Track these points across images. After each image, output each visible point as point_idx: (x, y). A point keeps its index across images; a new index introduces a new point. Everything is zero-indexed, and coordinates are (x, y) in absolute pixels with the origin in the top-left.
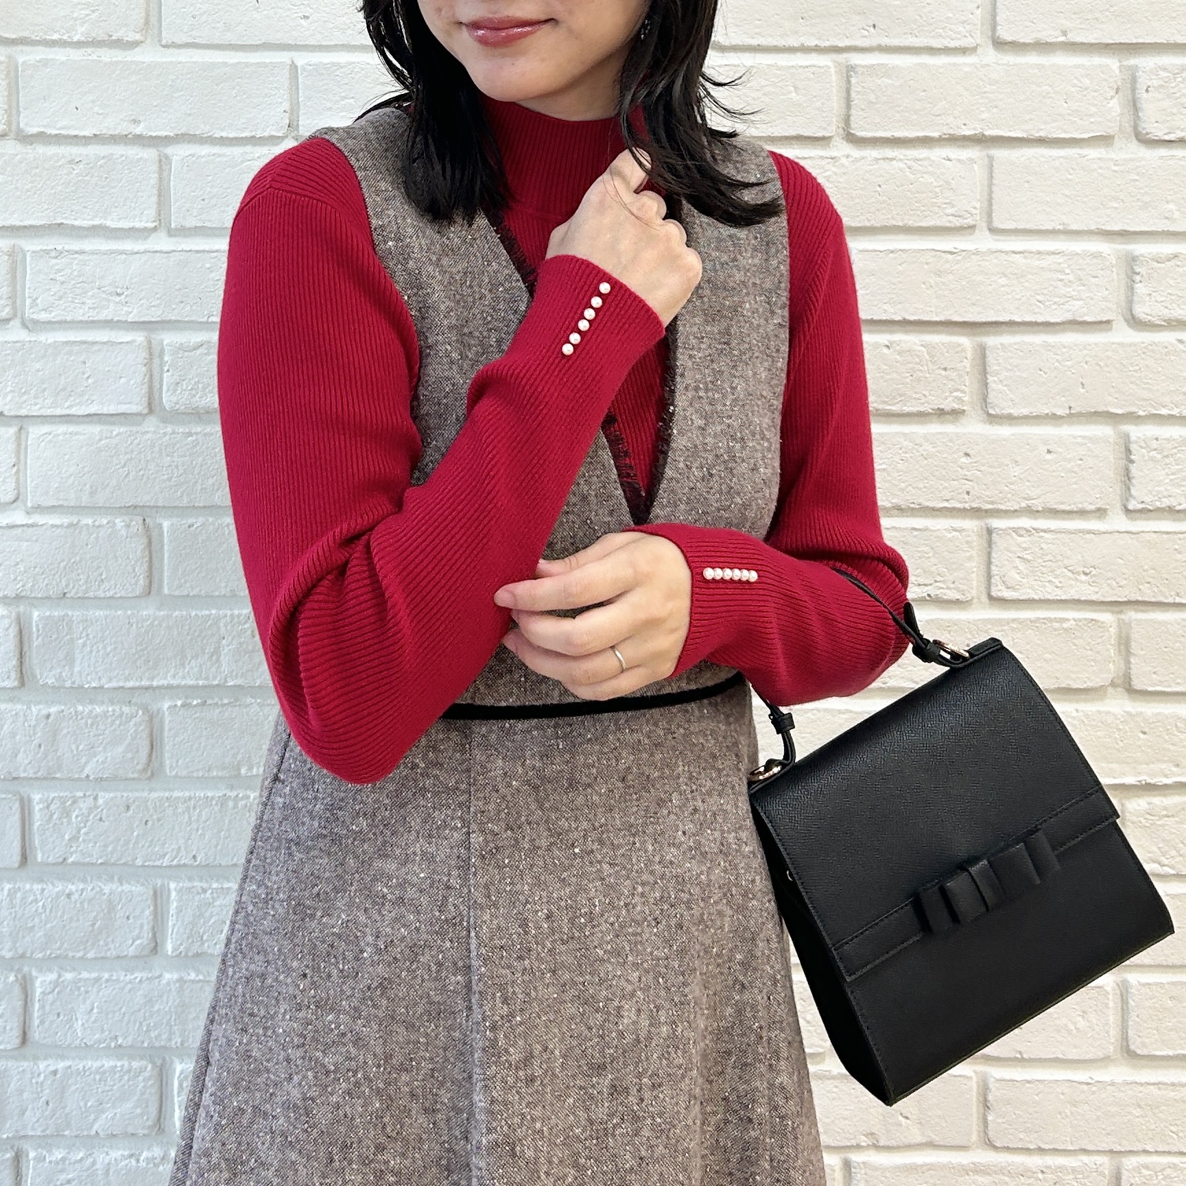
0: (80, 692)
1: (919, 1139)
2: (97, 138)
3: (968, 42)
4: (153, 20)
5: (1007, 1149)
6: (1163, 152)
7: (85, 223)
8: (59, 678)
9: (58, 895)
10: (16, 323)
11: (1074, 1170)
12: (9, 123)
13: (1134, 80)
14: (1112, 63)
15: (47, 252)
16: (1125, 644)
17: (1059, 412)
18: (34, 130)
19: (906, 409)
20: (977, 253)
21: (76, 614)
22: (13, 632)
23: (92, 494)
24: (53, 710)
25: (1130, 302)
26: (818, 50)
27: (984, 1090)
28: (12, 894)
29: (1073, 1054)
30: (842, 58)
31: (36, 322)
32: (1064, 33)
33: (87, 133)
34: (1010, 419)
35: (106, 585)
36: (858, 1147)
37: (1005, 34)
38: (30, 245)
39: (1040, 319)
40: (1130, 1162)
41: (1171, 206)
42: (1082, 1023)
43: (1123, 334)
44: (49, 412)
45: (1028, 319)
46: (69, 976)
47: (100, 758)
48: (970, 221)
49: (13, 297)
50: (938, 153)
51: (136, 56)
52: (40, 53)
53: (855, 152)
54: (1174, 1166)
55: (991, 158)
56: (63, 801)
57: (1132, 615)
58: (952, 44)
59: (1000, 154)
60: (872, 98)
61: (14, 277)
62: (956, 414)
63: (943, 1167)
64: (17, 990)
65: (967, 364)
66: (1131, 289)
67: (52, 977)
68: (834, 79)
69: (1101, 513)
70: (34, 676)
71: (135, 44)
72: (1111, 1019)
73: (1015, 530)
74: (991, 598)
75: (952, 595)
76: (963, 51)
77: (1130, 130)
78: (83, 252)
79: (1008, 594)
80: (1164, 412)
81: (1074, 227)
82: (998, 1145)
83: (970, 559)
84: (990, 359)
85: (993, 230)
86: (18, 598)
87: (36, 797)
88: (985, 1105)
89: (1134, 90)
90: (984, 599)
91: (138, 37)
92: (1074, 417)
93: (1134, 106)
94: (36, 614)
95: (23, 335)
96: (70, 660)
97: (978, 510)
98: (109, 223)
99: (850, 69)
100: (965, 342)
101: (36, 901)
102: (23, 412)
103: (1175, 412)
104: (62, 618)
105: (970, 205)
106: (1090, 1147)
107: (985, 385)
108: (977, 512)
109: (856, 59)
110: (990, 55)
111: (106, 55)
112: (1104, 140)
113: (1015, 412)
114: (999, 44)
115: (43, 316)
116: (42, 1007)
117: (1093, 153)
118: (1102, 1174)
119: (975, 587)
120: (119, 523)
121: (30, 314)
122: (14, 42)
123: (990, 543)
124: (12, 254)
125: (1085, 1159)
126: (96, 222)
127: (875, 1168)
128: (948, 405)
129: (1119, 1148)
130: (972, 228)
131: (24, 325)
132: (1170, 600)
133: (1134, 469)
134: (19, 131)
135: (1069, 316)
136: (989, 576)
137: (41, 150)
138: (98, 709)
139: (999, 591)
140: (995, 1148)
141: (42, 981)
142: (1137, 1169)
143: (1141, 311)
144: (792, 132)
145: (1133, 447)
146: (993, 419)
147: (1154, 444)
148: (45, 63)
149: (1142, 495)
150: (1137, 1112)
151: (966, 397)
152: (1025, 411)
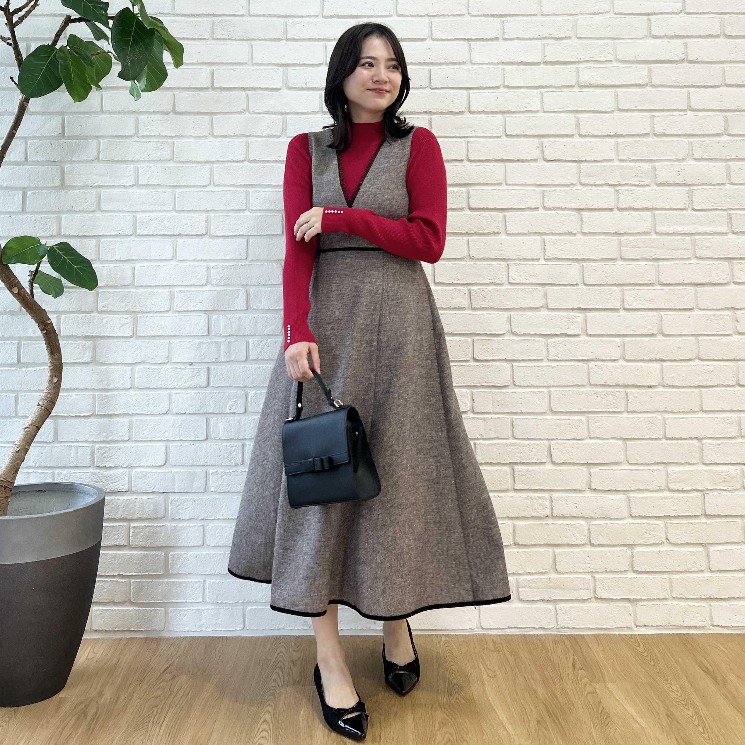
0: (263, 311)
1: (495, 436)
2: (269, 161)
3: (499, 135)
4: (284, 130)
5: (519, 439)
6: (551, 163)
7: (266, 184)
8: (258, 307)
9: (256, 368)
10: (247, 211)
11: (538, 445)
12: (246, 157)
13: (542, 145)
14: (537, 140)
15: (256, 191)
16: (546, 296)
17: (525, 232)
18: (253, 159)
19: (485, 232)
20: (502, 190)
21: (262, 289)
22: (245, 294)
23: (267, 256)
24: (256, 315)
25: (543, 203)
26: (459, 137)
27: (512, 422)
28: (243, 368)
29: (537, 411)
30: (466, 139)
31: (253, 210)
32: (524, 132)
33: (267, 159)
34: (513, 234)
35: (271, 281)
36: (477, 439)
37: (508, 133)
38: (251, 190)
39: (520, 207)
40: (553, 442)
41: (553, 177)
42: (538, 402)
43: (542, 211)
44: (256, 234)
45: (516, 207)
46: (259, 392)
47: (268, 329)
48: (500, 182)
49: (246, 203)
50: (491, 164)
51: (280, 139)
52: (254, 139)
53: (470, 164)
54: (565, 443)
55: (506, 166)
56: (258, 341)
57: (547, 288)
58: (494, 135)
59: (508, 164)
60: (474, 149)
61: (247, 198)
62: (498, 233)
63: (501, 444)
64: (244, 396)
65: (501, 220)
66: (544, 199)
67: (254, 392)
68: (464, 145)
69: (538, 259)
70: (250, 307)
71: (279, 137)
72: (546, 401)
73: (514, 264)
74: (509, 283)
75: (499, 282)
76: (498, 137)
77: (541, 157)
78: (265, 191)
79: (514, 282)
80: (553, 232)
81: (528, 183)
82: (516, 437)
83: (503, 272)
84: (507, 218)
85: (507, 184)
86: (246, 285)
87: (250, 340)
88: (513, 426)
89: (542, 147)
90: (507, 283)
91: (280, 134)
92: (530, 234)
93: (543, 151)
94: (251, 290)
95: (249, 214)
96: (260, 302)
97: (505, 259)
98: (272, 184)
99: (468, 142)
100: (500, 214)
101: (250, 370)
102: (249, 234)
103: (556, 232)
104: (259, 290)
105: (500, 177)
106: (542, 438)
107: (506, 226)
108: (504, 260)
109: (469, 139)
110: (504, 138)
111: (272, 139)
112: (535, 160)
113: (514, 232)
114: (507, 136)
115: (255, 208)
116: (251, 401)
117: (532, 164)
118: (545, 446)
119: (505, 280)
120: (274, 264)
121: (251, 208)
122: (248, 136)
123: (508, 268)
124: (246, 192)
125: (541, 441)
126: (269, 183)
127: (483, 445)
128: (496, 230)
129: (549, 438)
130: (501, 184)
131: (249, 212)
132: (557, 283)
133: (546, 247)
134: (249, 159)
135: (526, 206)
136: (508, 277)
137: (254, 164)
138: (268, 315)
139: (511, 281)
140: (516, 439)
141: (251, 393)
142: (555, 444)
143: (546, 205)
144: (453, 159)
145: (546, 241)
146: (508, 234)
147: (551, 241)
148: (256, 141)
149: (549, 254)
150: (554, 427)
151: (501, 229)
152: (517, 232)
